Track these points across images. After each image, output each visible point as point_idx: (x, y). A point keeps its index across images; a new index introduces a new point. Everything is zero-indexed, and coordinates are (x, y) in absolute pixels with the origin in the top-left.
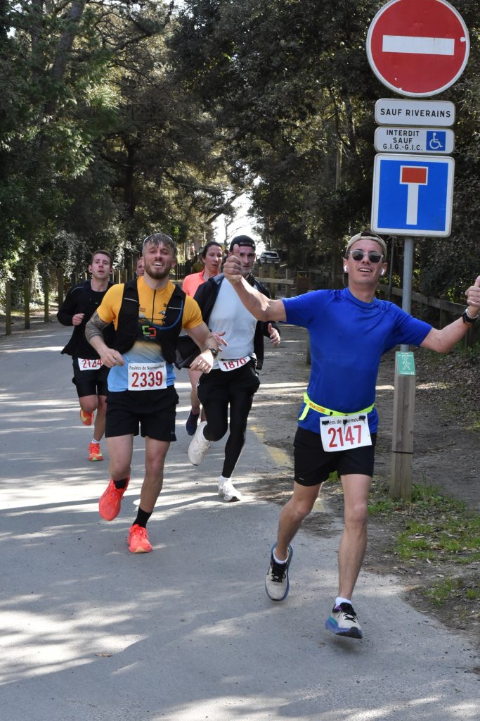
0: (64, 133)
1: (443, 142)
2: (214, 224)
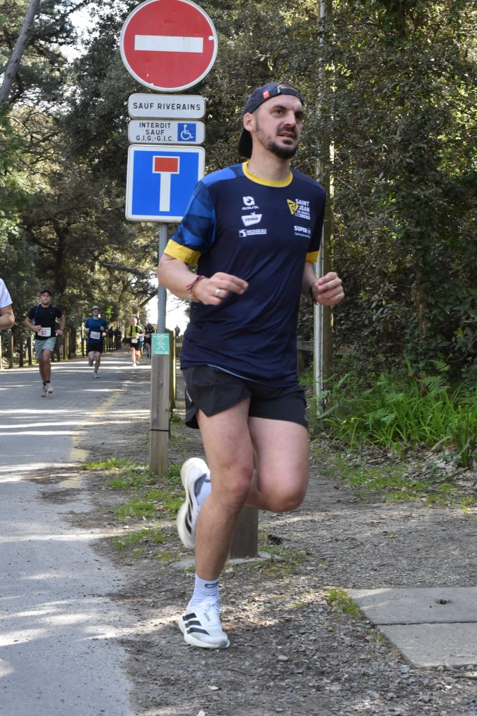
1: (194, 133)
2: (147, 307)
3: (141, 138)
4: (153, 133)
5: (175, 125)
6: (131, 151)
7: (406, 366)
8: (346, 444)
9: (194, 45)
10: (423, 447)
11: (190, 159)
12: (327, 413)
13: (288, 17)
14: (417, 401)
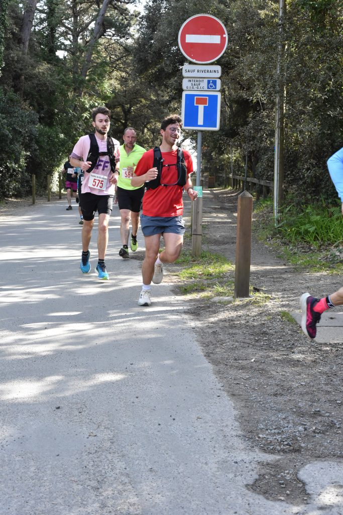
0: (84, 102)
1: (215, 85)
3: (189, 87)
4: (195, 85)
5: (206, 81)
6: (184, 94)
7: (321, 201)
8: (290, 242)
9: (215, 39)
10: (329, 244)
11: (214, 98)
12: (280, 225)
13: (262, 13)
14: (327, 220)
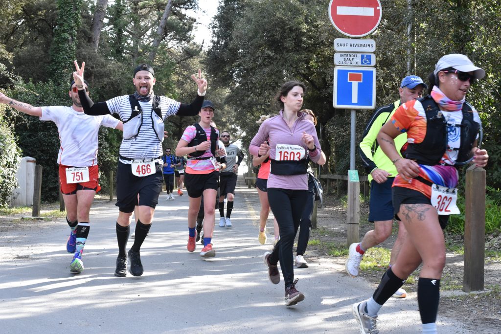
1: (370, 61)
3: (341, 62)
4: (347, 60)
5: (359, 55)
6: (336, 70)
9: (369, 12)
11: (368, 75)
